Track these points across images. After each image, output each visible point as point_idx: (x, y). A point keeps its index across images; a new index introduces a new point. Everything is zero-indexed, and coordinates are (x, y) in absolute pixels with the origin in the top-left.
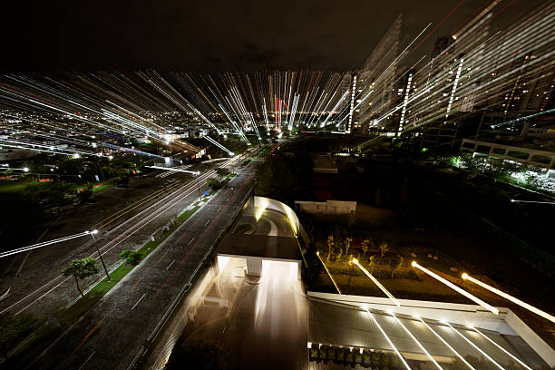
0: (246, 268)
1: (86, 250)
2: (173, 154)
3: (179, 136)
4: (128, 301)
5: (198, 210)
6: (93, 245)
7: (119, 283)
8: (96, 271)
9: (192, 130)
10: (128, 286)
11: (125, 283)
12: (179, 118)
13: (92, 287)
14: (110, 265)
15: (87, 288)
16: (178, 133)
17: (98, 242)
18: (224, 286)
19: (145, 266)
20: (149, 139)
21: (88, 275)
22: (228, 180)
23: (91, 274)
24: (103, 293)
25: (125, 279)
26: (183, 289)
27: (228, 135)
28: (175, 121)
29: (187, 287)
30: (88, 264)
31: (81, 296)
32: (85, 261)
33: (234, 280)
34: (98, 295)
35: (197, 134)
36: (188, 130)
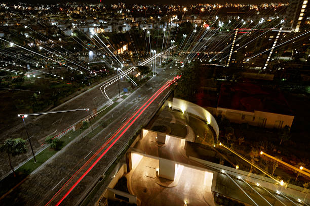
0: (158, 169)
1: (17, 132)
2: (96, 48)
3: (102, 30)
4: (50, 182)
5: (116, 107)
6: (23, 128)
7: (43, 165)
8: (25, 151)
9: (116, 24)
10: (50, 169)
11: (48, 166)
12: (103, 11)
13: (21, 165)
14: (36, 147)
15: (17, 165)
16: (102, 26)
17: (28, 126)
18: (135, 183)
19: (65, 153)
20: (75, 31)
21: (19, 153)
22: (148, 78)
23: (21, 153)
24: (30, 171)
25: (47, 162)
26: (97, 179)
27: (151, 30)
28: (100, 14)
29: (101, 179)
30: (19, 144)
31: (12, 171)
32: (17, 141)
33: (145, 179)
34: (25, 172)
35: (121, 28)
36: (112, 24)
